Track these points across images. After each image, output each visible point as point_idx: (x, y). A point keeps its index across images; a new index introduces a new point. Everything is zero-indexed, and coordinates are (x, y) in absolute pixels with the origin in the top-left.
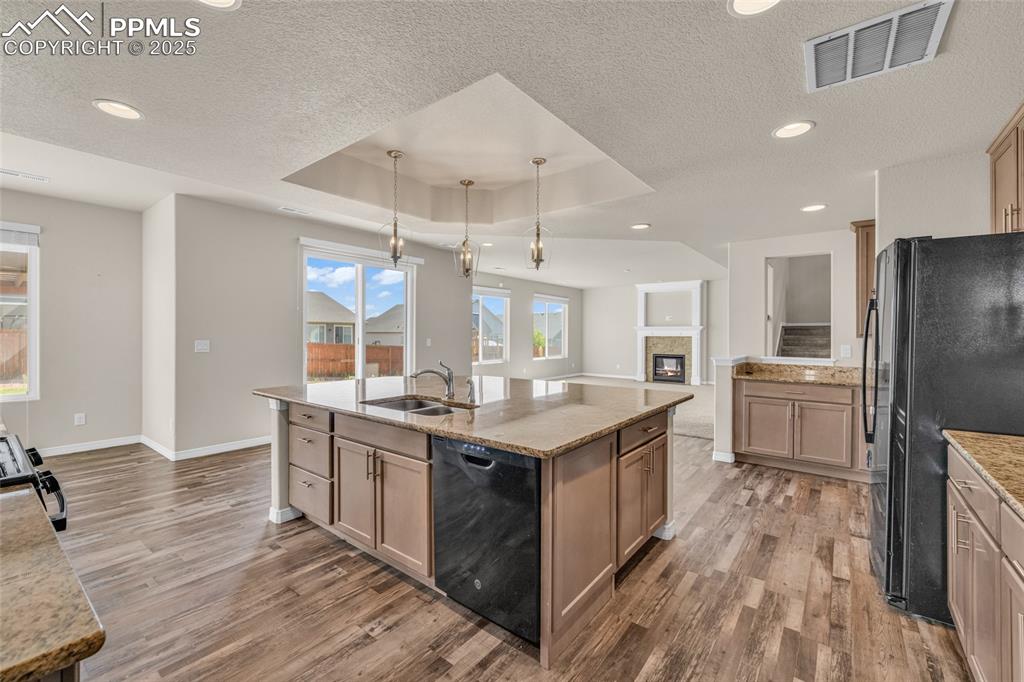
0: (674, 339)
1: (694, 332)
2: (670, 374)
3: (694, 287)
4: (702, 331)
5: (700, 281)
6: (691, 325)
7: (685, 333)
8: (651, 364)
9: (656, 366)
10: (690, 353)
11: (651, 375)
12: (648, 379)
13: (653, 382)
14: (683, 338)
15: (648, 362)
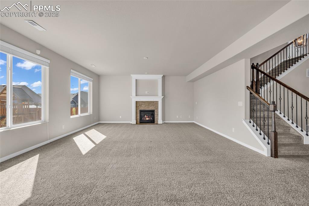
1: (159, 99)
2: (147, 119)
3: (159, 78)
5: (162, 75)
6: (158, 96)
7: (155, 100)
8: (139, 115)
10: (157, 108)
11: (139, 121)
12: (137, 122)
13: (140, 124)
14: (153, 102)
15: (137, 114)
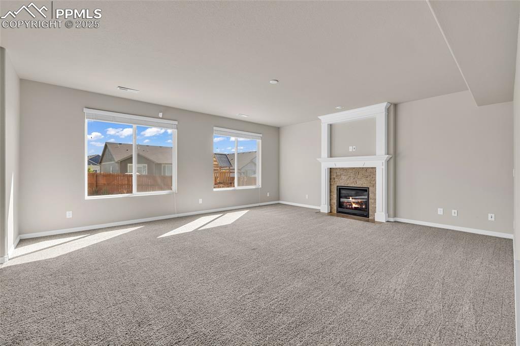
0: (357, 171)
1: (378, 161)
2: (354, 206)
3: (378, 112)
4: (388, 162)
5: (385, 104)
6: (375, 155)
7: (368, 164)
8: (335, 196)
9: (340, 196)
10: (374, 185)
11: (335, 207)
12: (332, 210)
13: (337, 216)
14: (366, 169)
15: (332, 194)
